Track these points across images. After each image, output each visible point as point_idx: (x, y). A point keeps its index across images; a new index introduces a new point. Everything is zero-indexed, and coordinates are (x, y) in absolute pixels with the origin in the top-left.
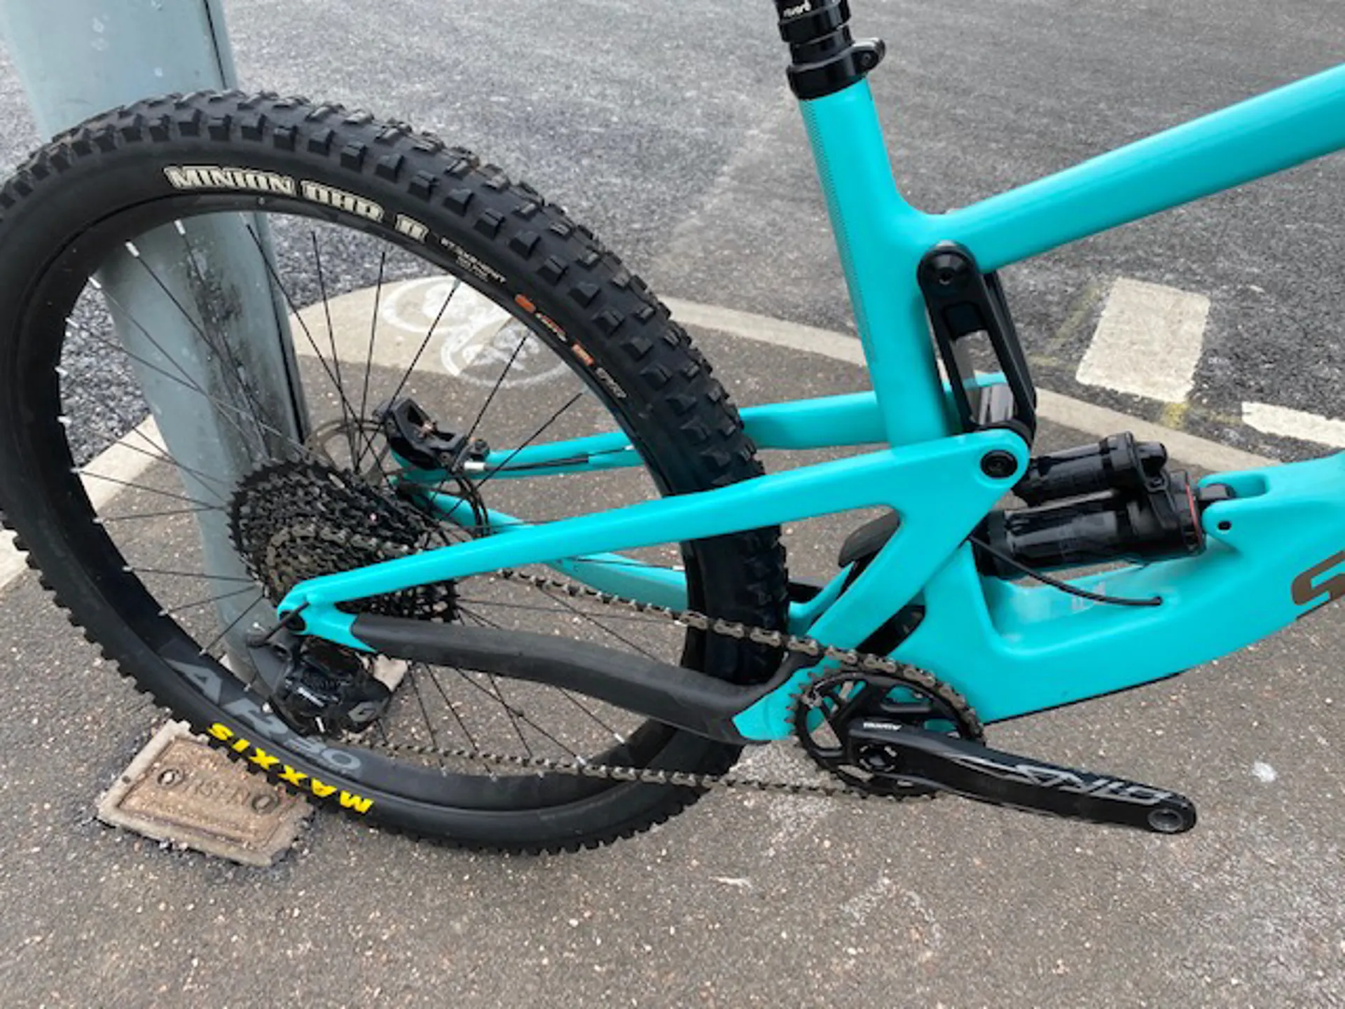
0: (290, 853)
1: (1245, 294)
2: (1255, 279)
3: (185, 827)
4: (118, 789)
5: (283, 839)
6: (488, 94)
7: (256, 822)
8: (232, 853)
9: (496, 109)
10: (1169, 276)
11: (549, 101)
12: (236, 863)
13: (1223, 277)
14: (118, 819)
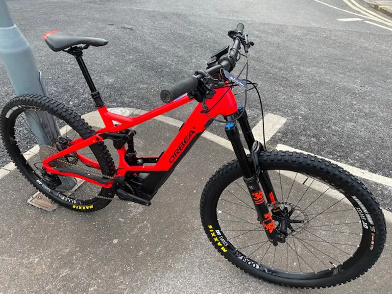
0: (55, 210)
1: (296, 118)
2: (301, 115)
3: (40, 205)
4: (31, 198)
5: (55, 208)
6: (146, 59)
7: (51, 205)
8: (46, 209)
9: (147, 64)
10: (281, 113)
11: (159, 62)
12: (46, 211)
13: (295, 114)
14: (30, 203)
